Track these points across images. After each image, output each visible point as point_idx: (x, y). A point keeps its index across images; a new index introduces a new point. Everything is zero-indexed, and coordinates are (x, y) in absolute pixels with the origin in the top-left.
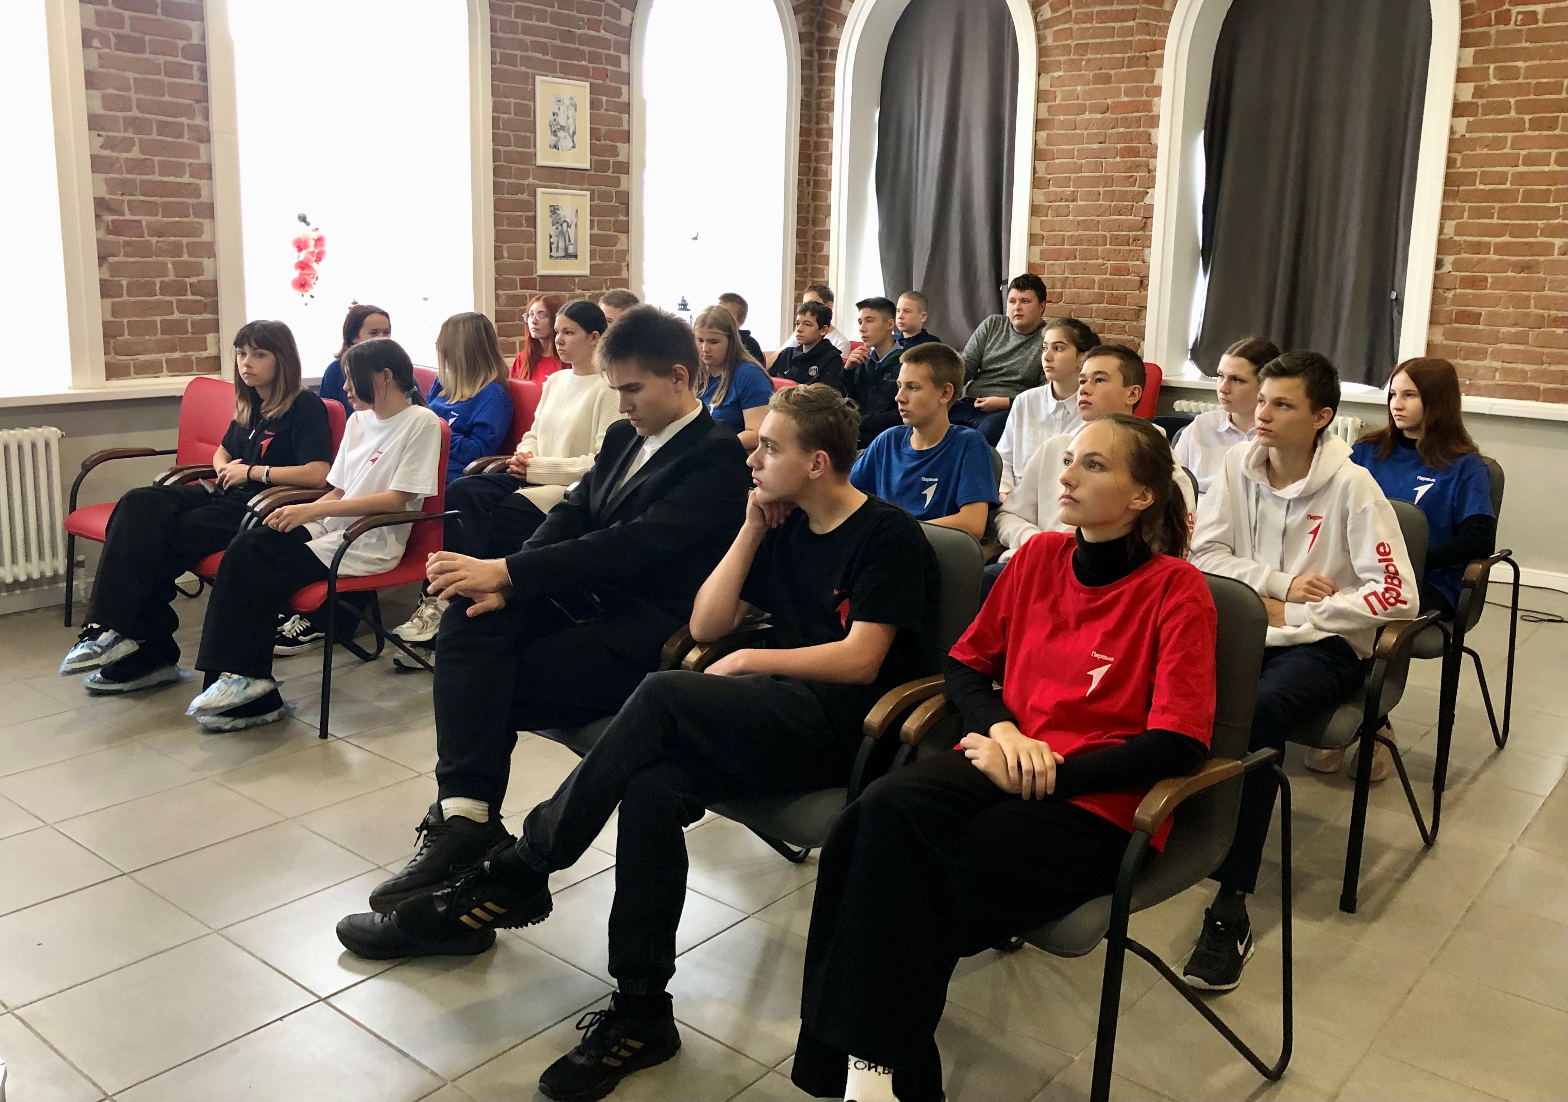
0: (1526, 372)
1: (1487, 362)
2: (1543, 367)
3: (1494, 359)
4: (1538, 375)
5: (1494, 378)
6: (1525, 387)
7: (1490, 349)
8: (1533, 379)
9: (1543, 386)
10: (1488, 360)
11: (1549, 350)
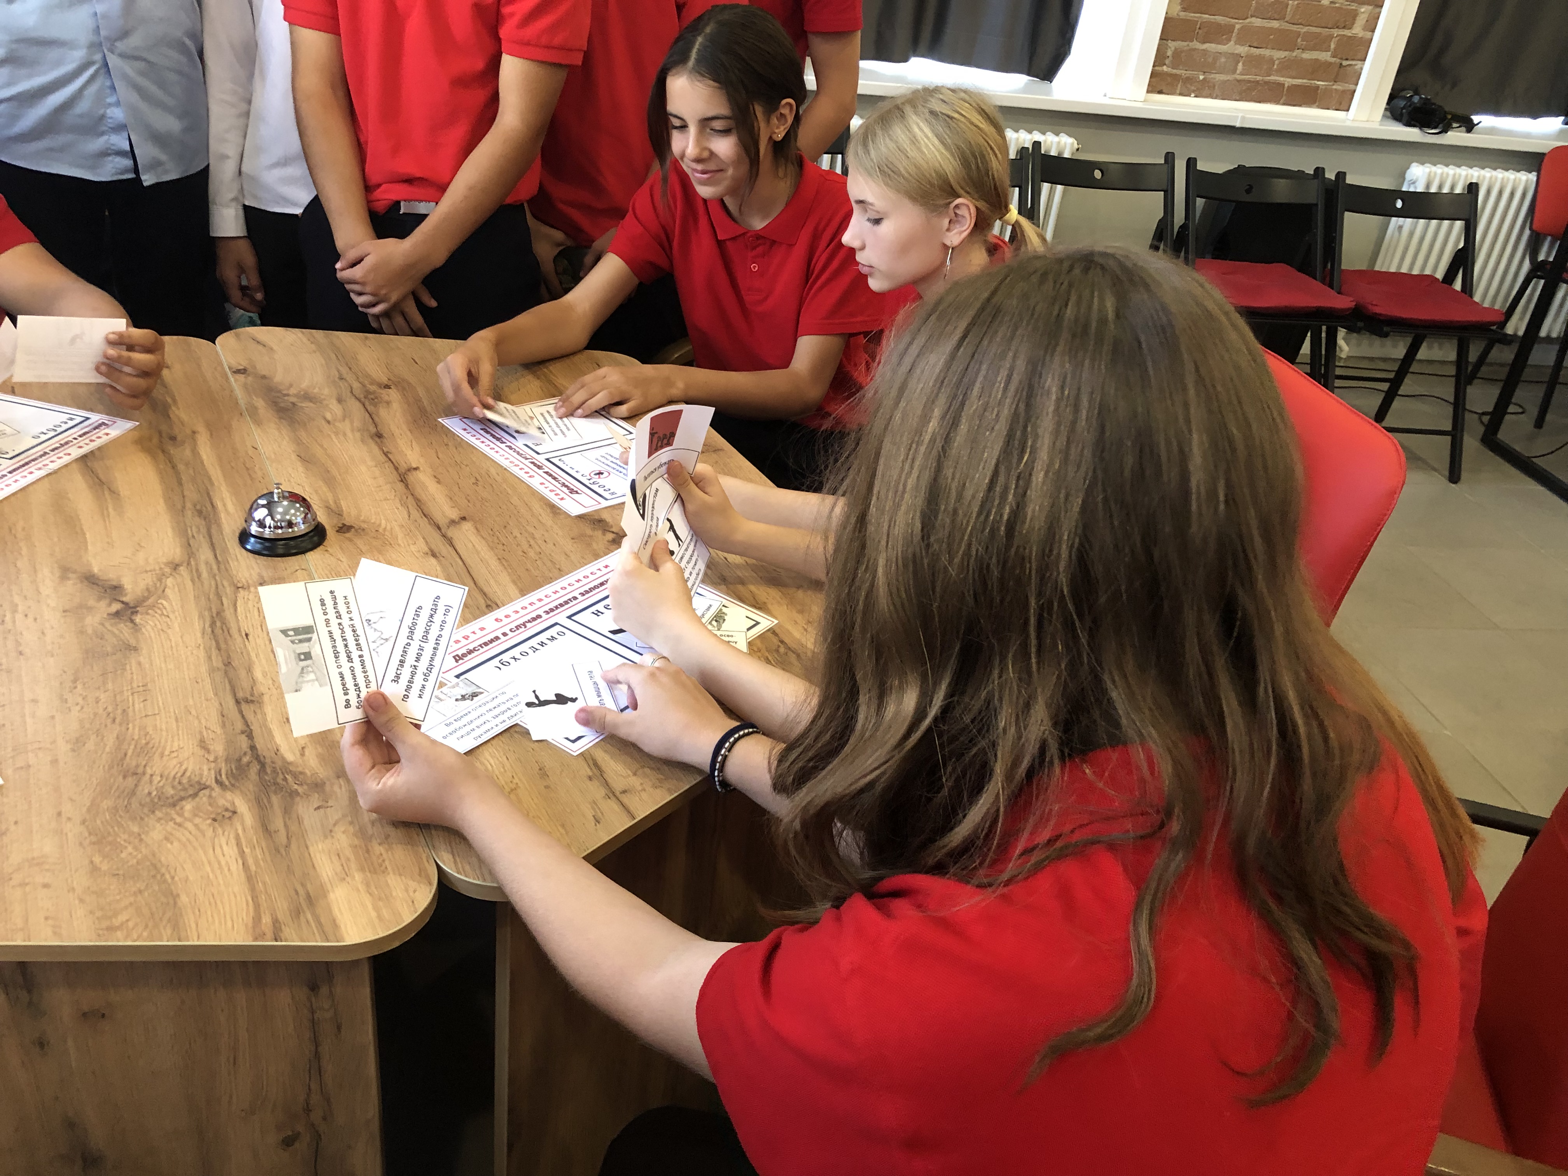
0: (1271, 61)
1: (1231, 47)
2: (1294, 54)
3: (1239, 42)
4: (1286, 67)
5: (1234, 71)
6: (1266, 83)
7: (1237, 26)
8: (1279, 72)
9: (1288, 82)
10: (1232, 43)
11: (1306, 29)
